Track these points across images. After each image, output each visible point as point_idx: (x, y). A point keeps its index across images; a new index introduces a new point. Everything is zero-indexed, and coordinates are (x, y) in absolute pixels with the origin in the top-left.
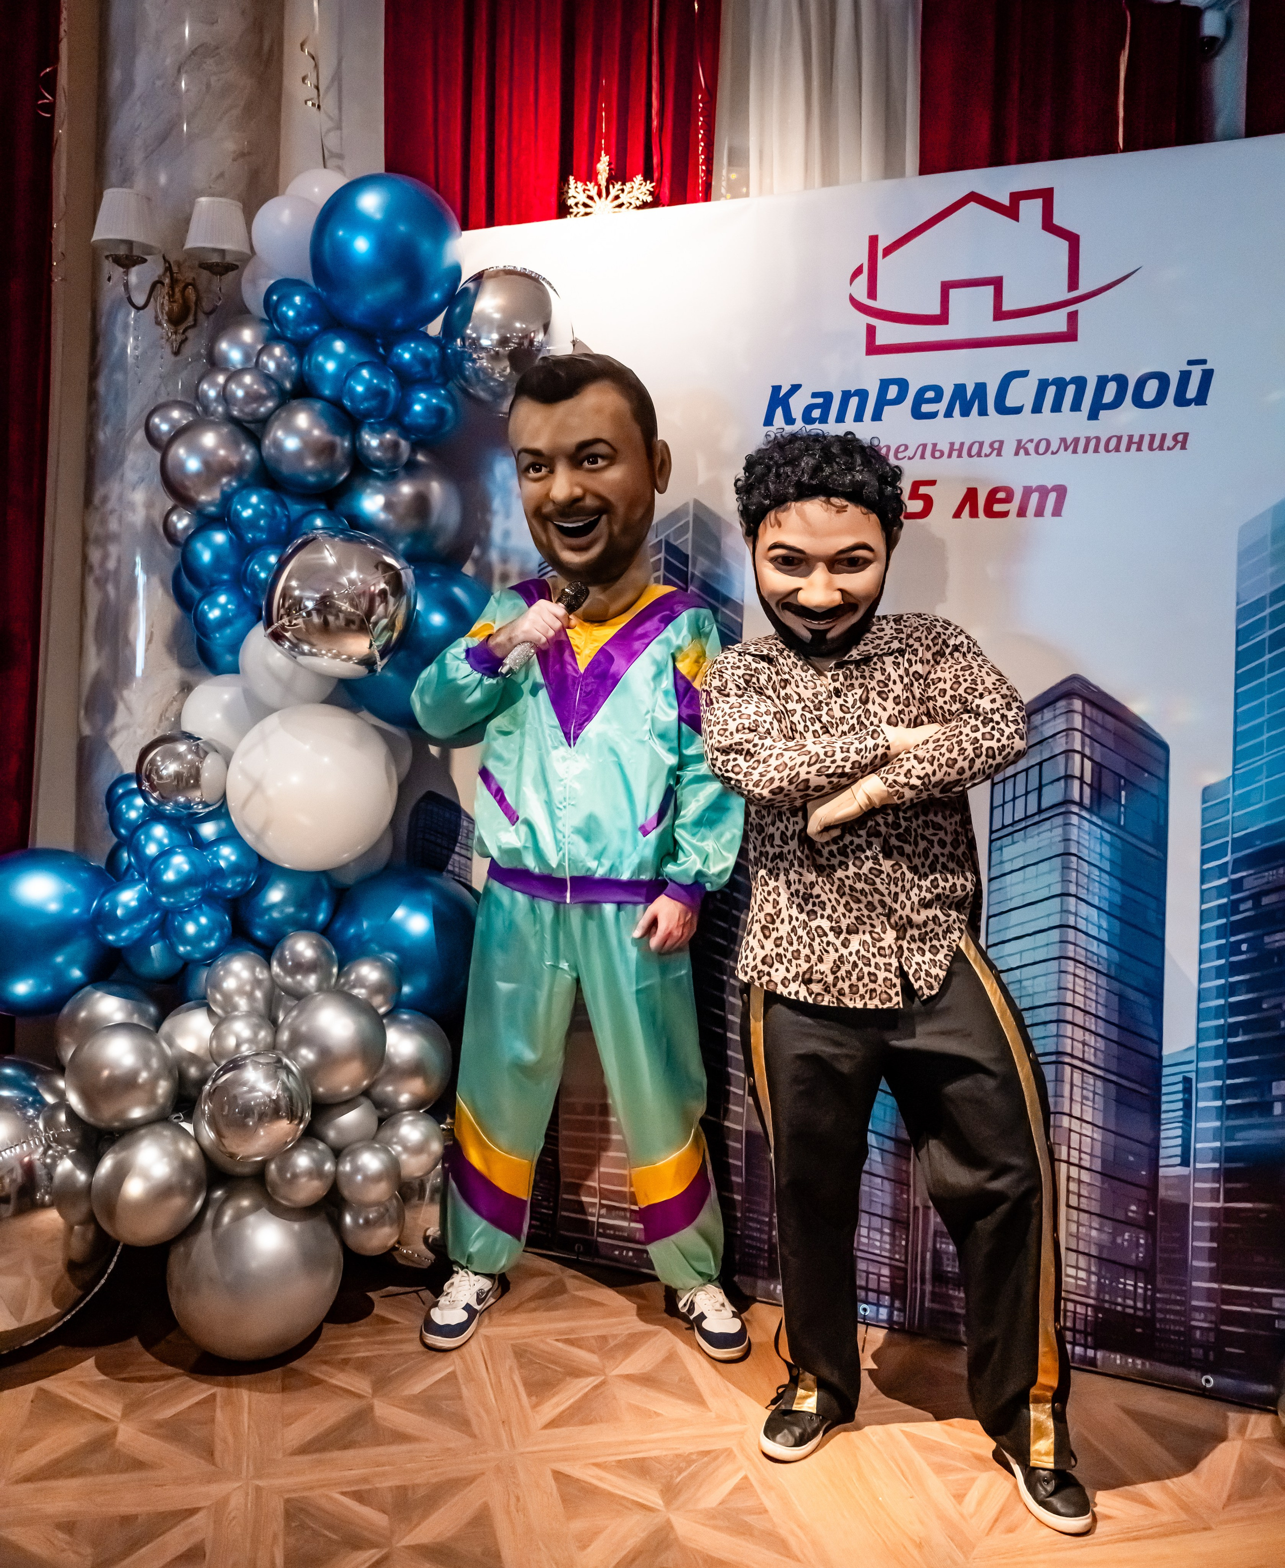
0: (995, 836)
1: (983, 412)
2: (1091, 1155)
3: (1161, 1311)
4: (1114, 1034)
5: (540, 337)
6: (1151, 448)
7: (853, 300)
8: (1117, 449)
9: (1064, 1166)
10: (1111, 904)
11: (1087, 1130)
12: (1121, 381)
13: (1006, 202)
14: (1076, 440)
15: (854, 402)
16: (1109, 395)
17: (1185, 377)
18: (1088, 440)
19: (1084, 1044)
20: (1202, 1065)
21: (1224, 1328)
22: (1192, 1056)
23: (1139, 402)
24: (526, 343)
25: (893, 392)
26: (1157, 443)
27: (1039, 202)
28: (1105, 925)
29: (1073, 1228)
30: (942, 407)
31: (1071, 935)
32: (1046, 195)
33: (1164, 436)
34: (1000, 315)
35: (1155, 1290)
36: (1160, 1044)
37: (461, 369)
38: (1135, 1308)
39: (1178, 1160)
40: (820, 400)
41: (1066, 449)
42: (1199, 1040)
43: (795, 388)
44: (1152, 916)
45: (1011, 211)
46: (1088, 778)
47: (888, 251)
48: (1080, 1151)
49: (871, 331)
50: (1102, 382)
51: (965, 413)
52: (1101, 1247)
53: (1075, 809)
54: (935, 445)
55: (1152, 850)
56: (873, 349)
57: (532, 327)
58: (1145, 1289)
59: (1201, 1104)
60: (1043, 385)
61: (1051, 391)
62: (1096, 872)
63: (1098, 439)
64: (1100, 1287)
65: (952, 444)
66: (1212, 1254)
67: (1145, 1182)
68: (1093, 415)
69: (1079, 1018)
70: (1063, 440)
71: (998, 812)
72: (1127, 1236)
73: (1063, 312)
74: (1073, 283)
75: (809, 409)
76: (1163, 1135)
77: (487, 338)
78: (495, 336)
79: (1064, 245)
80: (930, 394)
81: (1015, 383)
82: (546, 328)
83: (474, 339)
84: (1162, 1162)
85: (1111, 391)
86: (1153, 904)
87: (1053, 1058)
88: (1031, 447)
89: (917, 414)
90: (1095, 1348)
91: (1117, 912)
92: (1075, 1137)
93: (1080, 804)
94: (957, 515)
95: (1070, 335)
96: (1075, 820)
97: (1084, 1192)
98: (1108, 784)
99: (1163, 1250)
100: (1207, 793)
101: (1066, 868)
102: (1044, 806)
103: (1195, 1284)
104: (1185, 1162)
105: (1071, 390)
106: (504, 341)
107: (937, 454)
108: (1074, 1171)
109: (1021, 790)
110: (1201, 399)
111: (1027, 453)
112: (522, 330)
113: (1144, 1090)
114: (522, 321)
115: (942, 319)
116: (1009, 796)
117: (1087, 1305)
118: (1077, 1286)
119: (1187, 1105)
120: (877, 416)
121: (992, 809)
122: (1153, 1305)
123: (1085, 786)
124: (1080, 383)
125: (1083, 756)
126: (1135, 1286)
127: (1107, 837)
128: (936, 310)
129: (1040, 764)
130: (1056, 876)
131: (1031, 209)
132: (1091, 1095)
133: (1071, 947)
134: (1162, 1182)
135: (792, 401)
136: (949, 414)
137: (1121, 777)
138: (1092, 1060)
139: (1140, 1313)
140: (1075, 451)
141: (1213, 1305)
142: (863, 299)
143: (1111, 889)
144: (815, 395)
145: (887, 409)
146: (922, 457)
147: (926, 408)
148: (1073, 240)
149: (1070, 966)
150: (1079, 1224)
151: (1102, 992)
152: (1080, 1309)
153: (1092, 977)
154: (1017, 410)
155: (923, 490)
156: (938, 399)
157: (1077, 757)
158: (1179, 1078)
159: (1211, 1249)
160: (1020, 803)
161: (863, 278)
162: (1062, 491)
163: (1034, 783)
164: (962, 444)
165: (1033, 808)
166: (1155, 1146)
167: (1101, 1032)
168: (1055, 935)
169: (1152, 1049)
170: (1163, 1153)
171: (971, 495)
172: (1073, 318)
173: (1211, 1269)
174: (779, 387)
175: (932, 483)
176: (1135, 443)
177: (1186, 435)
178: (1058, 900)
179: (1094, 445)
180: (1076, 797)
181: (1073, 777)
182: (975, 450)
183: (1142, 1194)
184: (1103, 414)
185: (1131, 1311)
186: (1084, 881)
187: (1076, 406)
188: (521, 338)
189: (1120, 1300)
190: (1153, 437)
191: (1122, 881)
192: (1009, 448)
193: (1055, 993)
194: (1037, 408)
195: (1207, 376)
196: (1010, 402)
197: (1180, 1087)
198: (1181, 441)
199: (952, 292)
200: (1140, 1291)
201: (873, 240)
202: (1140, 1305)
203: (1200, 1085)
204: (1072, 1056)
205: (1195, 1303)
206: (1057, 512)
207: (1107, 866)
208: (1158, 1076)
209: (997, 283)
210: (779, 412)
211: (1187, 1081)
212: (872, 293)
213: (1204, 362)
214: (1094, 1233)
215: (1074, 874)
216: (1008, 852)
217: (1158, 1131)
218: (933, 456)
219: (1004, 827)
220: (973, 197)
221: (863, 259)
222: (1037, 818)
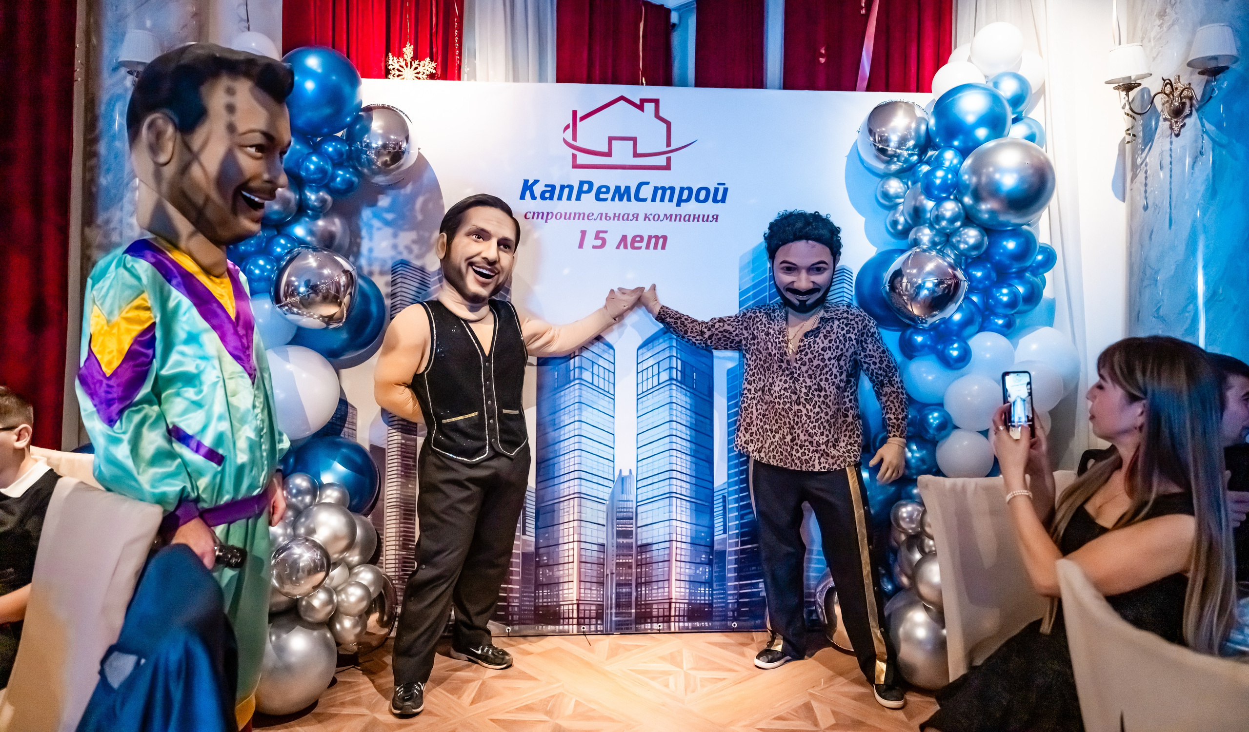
0: (639, 397)
1: (629, 200)
2: (686, 536)
3: (716, 599)
4: (694, 480)
5: (404, 145)
6: (703, 221)
7: (564, 140)
8: (689, 220)
9: (674, 543)
10: (691, 423)
11: (684, 525)
12: (690, 189)
13: (638, 103)
14: (671, 215)
15: (566, 191)
16: (685, 196)
17: (717, 190)
18: (676, 216)
19: (681, 487)
20: (730, 489)
21: (741, 600)
22: (726, 486)
23: (697, 200)
24: (397, 147)
25: (586, 187)
26: (706, 219)
27: (653, 105)
28: (688, 433)
29: (678, 570)
30: (610, 196)
31: (674, 439)
32: (656, 102)
33: (708, 216)
34: (636, 155)
35: (713, 591)
36: (712, 483)
37: (359, 159)
38: (705, 600)
39: (722, 532)
40: (549, 189)
41: (667, 219)
42: (728, 479)
43: (536, 182)
44: (708, 427)
45: (640, 107)
46: (679, 368)
47: (582, 119)
48: (681, 535)
49: (574, 157)
50: (682, 189)
51: (621, 199)
52: (690, 576)
53: (674, 382)
54: (606, 214)
55: (708, 399)
56: (575, 166)
57: (400, 139)
58: (709, 591)
59: (730, 506)
60: (656, 189)
61: (660, 192)
62: (684, 410)
63: (681, 215)
64: (690, 594)
65: (615, 214)
66: (736, 570)
67: (708, 544)
68: (678, 205)
69: (679, 476)
70: (666, 215)
71: (640, 386)
72: (701, 569)
73: (664, 157)
74: (669, 144)
75: (543, 193)
76: (715, 522)
77: (376, 143)
78: (380, 143)
79: (665, 126)
80: (604, 190)
81: (643, 187)
82: (407, 139)
83: (368, 143)
84: (715, 534)
85: (686, 193)
86: (708, 421)
87: (668, 495)
88: (651, 217)
89: (598, 198)
90: (689, 621)
91: (694, 427)
92: (679, 529)
93: (676, 380)
94: (618, 247)
95: (668, 167)
96: (674, 387)
97: (683, 553)
98: (688, 371)
99: (716, 572)
100: (729, 372)
101: (671, 409)
102: (660, 382)
103: (729, 584)
104: (725, 532)
105: (668, 192)
106: (385, 146)
107: (608, 218)
108: (679, 544)
109: (650, 375)
110: (723, 200)
111: (649, 220)
112: (395, 140)
113: (707, 504)
114: (395, 134)
115: (609, 154)
116: (645, 378)
117: (685, 603)
118: (680, 596)
119: (724, 507)
120: (578, 198)
121: (637, 384)
122: (712, 597)
123: (678, 372)
124: (672, 189)
125: (677, 358)
126: (705, 590)
127: (688, 394)
128: (606, 150)
129: (658, 363)
130: (667, 413)
131: (649, 107)
132: (684, 510)
133: (674, 444)
134: (716, 543)
135: (535, 188)
136: (613, 199)
137: (693, 367)
138: (685, 494)
139: (707, 602)
140: (671, 220)
141: (736, 592)
142: (570, 140)
143: (691, 417)
144: (546, 186)
145: (583, 195)
146: (601, 219)
147: (602, 196)
148: (668, 124)
149: (674, 453)
150: (681, 568)
151: (688, 463)
152: (682, 606)
153: (684, 456)
154: (645, 200)
155: (601, 235)
156: (608, 192)
157: (675, 359)
158: (721, 496)
159: (735, 568)
160: (650, 381)
161: (570, 130)
162: (665, 238)
163: (656, 372)
164: (620, 214)
165: (656, 383)
166: (712, 527)
167: (688, 481)
168: (667, 440)
169: (710, 487)
170: (716, 530)
171: (624, 238)
172: (669, 159)
173: (735, 576)
174: (528, 181)
175: (606, 232)
176: (696, 218)
177: (717, 216)
178: (668, 424)
179: (679, 218)
180: (675, 377)
181: (673, 368)
182: (625, 217)
183: (708, 550)
184: (682, 204)
185: (703, 602)
186: (679, 414)
187: (671, 200)
188: (394, 144)
189: (698, 598)
190: (704, 216)
191: (696, 413)
192: (641, 217)
193: (668, 466)
194: (653, 200)
195: (726, 190)
196: (641, 196)
197: (721, 500)
198: (716, 218)
199: (614, 142)
200: (707, 592)
201: (575, 113)
202: (707, 598)
203: (730, 498)
204: (676, 493)
205: (729, 592)
206: (663, 248)
207: (688, 407)
208: (713, 497)
209: (634, 140)
210: (528, 193)
211: (724, 497)
212: (575, 138)
213: (724, 184)
214: (687, 571)
215: (675, 411)
216: (646, 404)
217: (713, 521)
218: (606, 219)
219: (643, 392)
220: (622, 98)
221: (570, 121)
222: (657, 388)
